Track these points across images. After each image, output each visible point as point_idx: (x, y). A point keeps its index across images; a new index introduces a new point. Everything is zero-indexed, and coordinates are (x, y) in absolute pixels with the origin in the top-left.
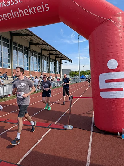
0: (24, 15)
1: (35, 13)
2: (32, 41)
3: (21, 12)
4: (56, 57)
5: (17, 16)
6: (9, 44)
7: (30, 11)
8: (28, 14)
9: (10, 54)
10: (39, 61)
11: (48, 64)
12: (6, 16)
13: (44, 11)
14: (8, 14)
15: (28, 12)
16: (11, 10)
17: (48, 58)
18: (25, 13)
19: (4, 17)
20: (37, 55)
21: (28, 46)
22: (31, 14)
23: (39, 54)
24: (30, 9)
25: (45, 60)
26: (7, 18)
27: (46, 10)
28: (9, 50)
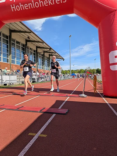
0: (43, 6)
1: (54, 4)
2: (29, 38)
3: (41, 3)
4: (50, 55)
5: (37, 6)
6: (8, 40)
7: (50, 2)
8: (47, 5)
9: (9, 49)
10: (35, 57)
11: (42, 61)
12: (27, 6)
13: (61, 2)
14: (29, 4)
15: (47, 3)
16: (33, 1)
17: (42, 55)
18: (45, 3)
19: (26, 7)
20: (33, 52)
21: (25, 43)
22: (50, 5)
23: (34, 51)
24: (50, 1)
25: (40, 57)
26: (28, 7)
27: (63, 2)
28: (7, 46)
